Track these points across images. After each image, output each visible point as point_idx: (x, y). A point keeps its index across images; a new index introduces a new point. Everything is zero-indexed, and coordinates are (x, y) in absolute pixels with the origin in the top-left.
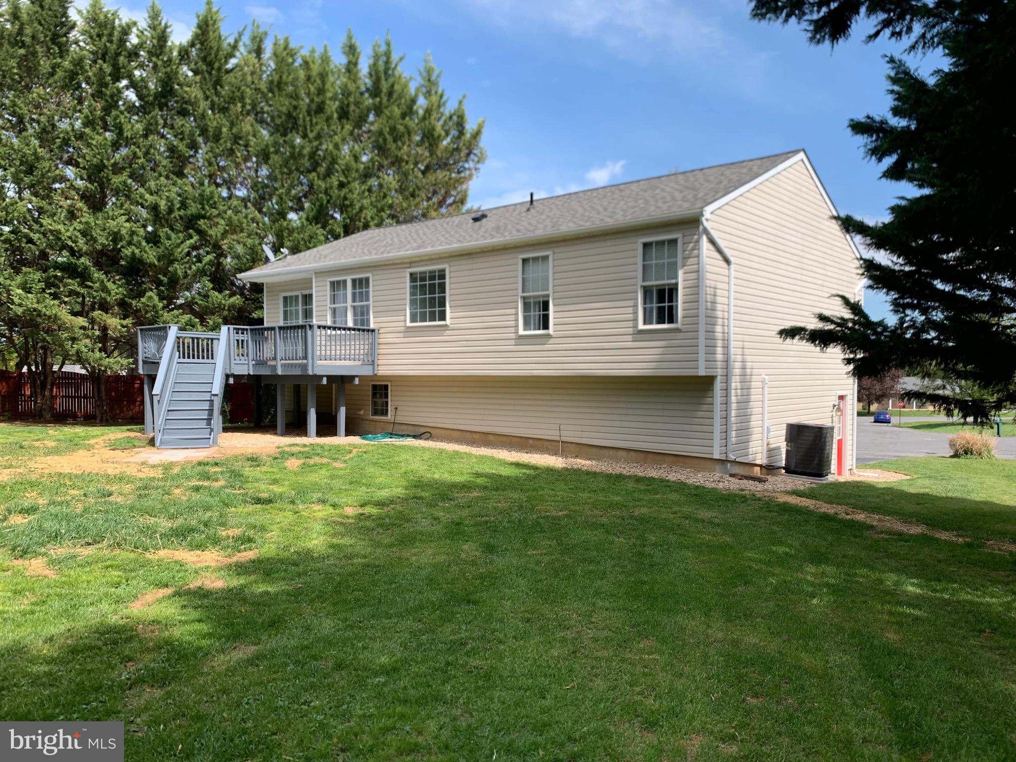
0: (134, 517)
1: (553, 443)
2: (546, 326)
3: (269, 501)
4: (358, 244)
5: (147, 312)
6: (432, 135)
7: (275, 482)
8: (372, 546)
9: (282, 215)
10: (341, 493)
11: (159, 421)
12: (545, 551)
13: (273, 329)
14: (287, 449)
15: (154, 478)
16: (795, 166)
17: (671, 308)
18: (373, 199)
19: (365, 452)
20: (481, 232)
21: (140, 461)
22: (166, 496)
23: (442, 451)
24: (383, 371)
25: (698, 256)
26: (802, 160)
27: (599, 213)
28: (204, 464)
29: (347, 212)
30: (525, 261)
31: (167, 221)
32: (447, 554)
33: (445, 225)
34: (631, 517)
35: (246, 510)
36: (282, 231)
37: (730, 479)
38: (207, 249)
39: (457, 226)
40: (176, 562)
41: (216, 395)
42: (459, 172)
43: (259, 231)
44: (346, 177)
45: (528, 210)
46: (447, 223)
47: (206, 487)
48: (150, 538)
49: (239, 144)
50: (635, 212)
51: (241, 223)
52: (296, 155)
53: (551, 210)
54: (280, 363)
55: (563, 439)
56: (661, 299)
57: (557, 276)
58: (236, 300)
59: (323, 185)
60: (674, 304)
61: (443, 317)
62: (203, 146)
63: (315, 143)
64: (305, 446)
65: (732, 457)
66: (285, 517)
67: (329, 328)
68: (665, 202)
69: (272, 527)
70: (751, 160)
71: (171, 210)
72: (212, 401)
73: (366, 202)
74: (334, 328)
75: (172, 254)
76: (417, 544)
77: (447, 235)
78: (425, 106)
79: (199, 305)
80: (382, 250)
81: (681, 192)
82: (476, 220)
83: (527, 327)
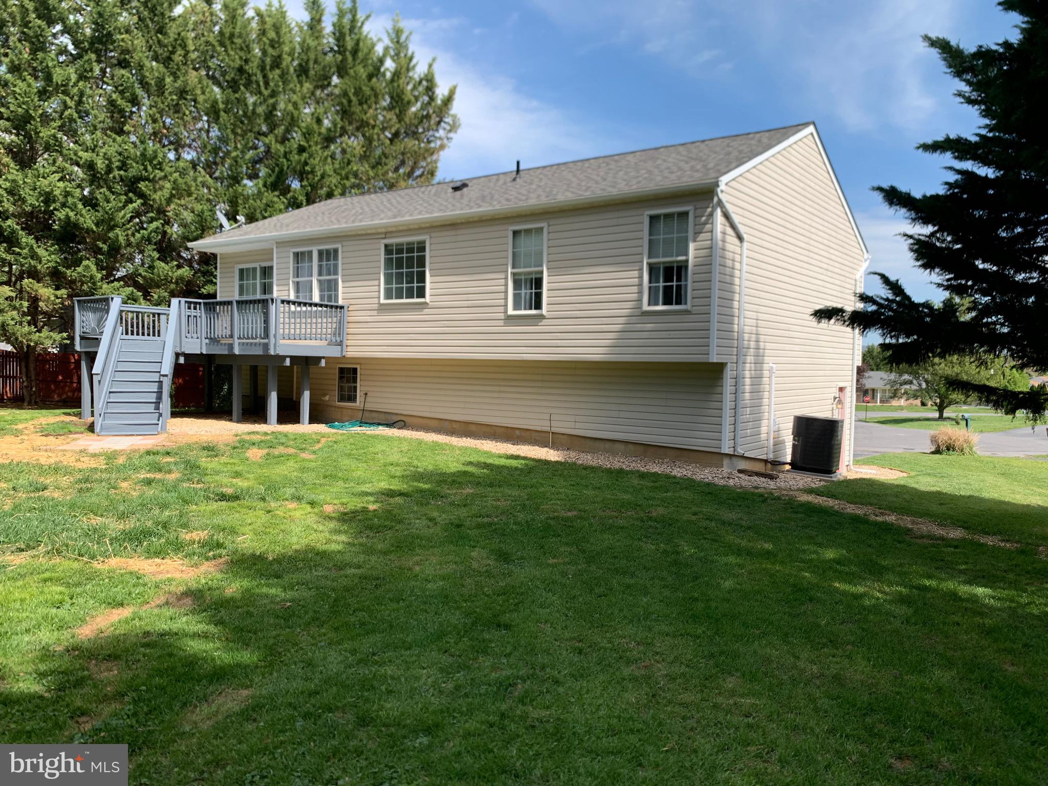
0: (75, 516)
1: (543, 435)
2: (538, 306)
3: (236, 498)
4: (323, 213)
5: (83, 283)
6: (402, 100)
7: (238, 475)
8: (364, 553)
9: (235, 180)
10: (317, 489)
11: (99, 405)
12: (567, 560)
13: (229, 303)
14: (247, 438)
15: (96, 469)
16: (805, 140)
17: (679, 287)
18: (337, 166)
19: (335, 442)
20: (465, 201)
21: (78, 449)
22: (113, 491)
23: (420, 442)
24: (352, 352)
25: (712, 231)
26: (812, 134)
27: (597, 182)
28: (154, 454)
29: (308, 179)
30: (515, 233)
31: (105, 181)
32: (456, 563)
33: (421, 195)
34: (650, 519)
35: (209, 508)
36: (237, 198)
37: (741, 475)
38: (151, 215)
39: (435, 195)
40: (131, 573)
41: (166, 376)
42: (429, 142)
43: (211, 197)
44: (308, 142)
45: (514, 180)
46: (423, 193)
47: (159, 481)
48: (98, 543)
49: (186, 99)
50: (639, 182)
51: (189, 187)
52: (249, 114)
53: (541, 180)
54: (237, 341)
55: (554, 430)
56: (668, 278)
57: (552, 250)
58: (185, 272)
59: (282, 149)
60: (683, 283)
61: (421, 293)
62: (146, 101)
63: (271, 101)
64: (266, 434)
65: (740, 451)
66: (257, 517)
67: (294, 303)
68: (672, 173)
69: (243, 530)
70: (758, 133)
71: (109, 170)
72: (160, 382)
73: (329, 168)
74: (300, 304)
75: (112, 219)
76: (418, 551)
77: (425, 205)
78: (392, 70)
79: (144, 278)
80: (352, 219)
81: (687, 163)
82: (456, 189)
83: (517, 306)
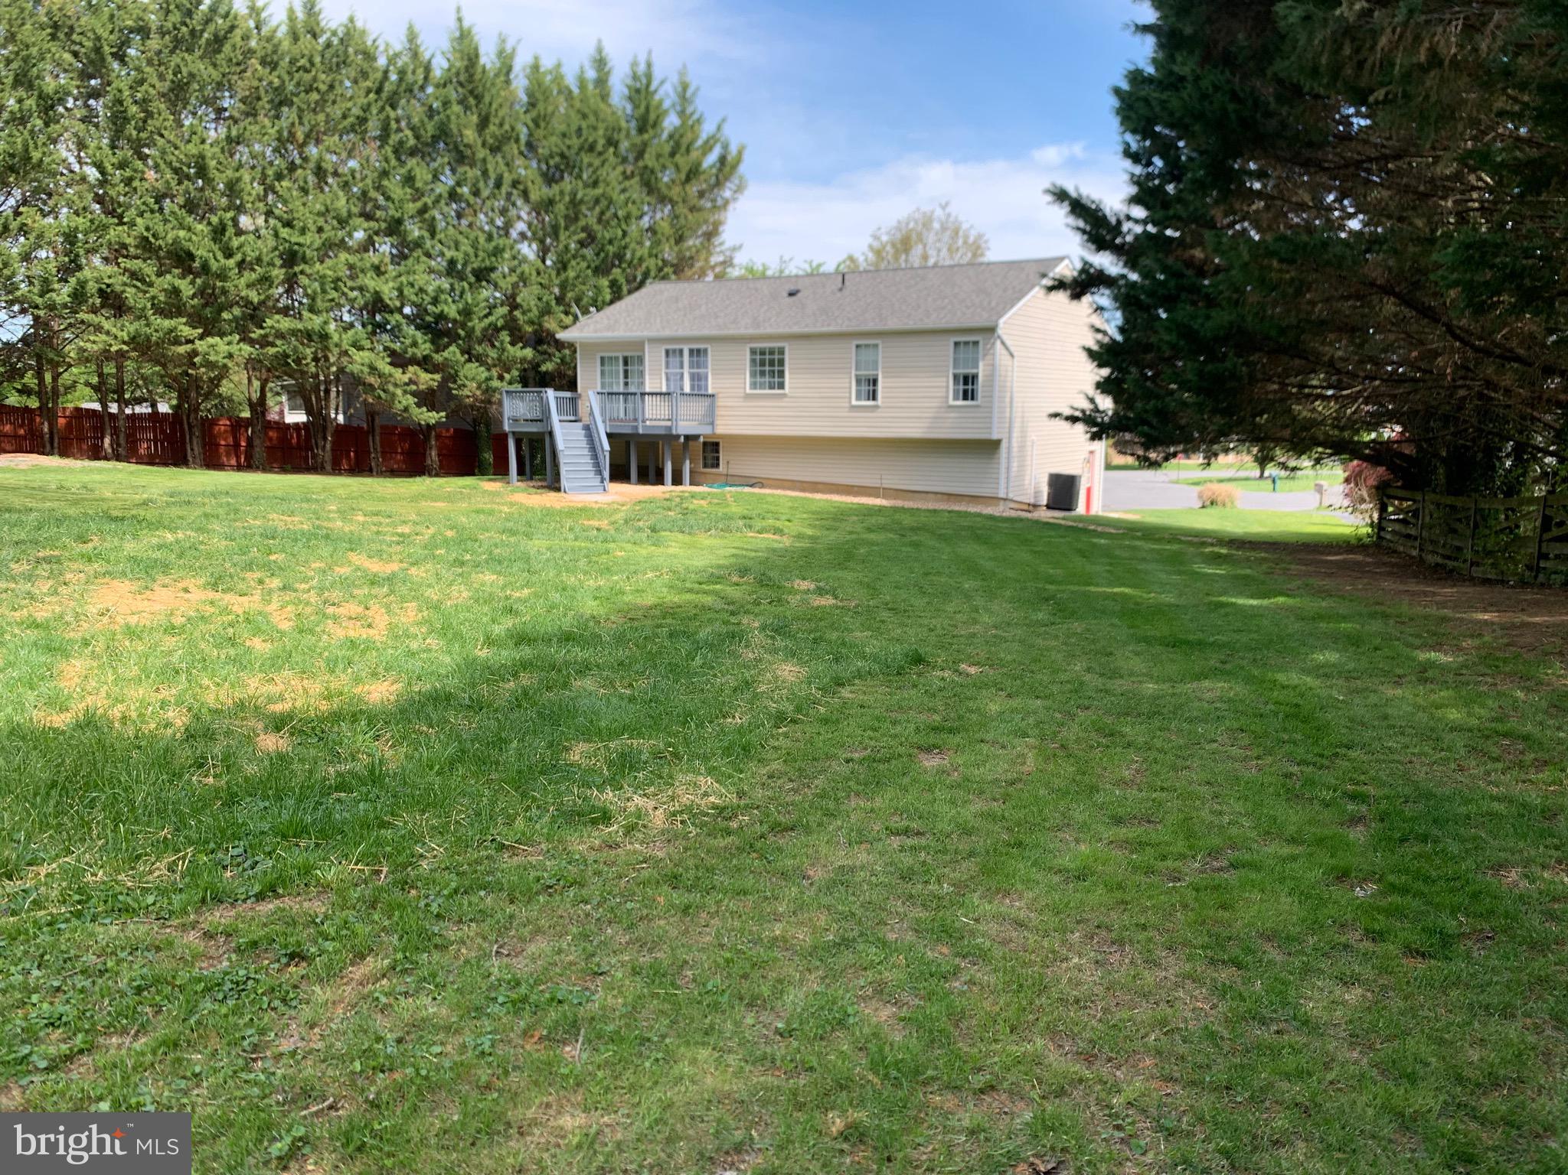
1: (876, 489)
2: (874, 399)
17: (973, 390)
25: (993, 354)
27: (914, 309)
30: (858, 346)
37: (1011, 511)
39: (772, 298)
45: (841, 288)
46: (756, 291)
50: (946, 315)
53: (864, 294)
54: (641, 424)
55: (884, 486)
56: (966, 383)
57: (886, 360)
60: (975, 387)
61: (781, 386)
64: (663, 493)
65: (1011, 496)
78: (678, 125)
82: (791, 294)
83: (858, 398)
